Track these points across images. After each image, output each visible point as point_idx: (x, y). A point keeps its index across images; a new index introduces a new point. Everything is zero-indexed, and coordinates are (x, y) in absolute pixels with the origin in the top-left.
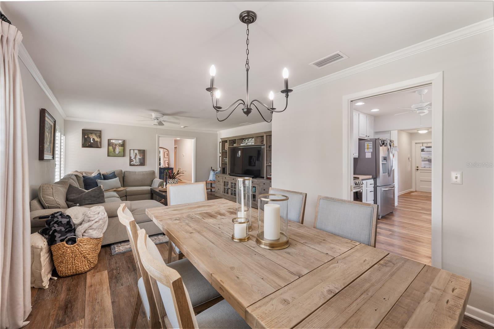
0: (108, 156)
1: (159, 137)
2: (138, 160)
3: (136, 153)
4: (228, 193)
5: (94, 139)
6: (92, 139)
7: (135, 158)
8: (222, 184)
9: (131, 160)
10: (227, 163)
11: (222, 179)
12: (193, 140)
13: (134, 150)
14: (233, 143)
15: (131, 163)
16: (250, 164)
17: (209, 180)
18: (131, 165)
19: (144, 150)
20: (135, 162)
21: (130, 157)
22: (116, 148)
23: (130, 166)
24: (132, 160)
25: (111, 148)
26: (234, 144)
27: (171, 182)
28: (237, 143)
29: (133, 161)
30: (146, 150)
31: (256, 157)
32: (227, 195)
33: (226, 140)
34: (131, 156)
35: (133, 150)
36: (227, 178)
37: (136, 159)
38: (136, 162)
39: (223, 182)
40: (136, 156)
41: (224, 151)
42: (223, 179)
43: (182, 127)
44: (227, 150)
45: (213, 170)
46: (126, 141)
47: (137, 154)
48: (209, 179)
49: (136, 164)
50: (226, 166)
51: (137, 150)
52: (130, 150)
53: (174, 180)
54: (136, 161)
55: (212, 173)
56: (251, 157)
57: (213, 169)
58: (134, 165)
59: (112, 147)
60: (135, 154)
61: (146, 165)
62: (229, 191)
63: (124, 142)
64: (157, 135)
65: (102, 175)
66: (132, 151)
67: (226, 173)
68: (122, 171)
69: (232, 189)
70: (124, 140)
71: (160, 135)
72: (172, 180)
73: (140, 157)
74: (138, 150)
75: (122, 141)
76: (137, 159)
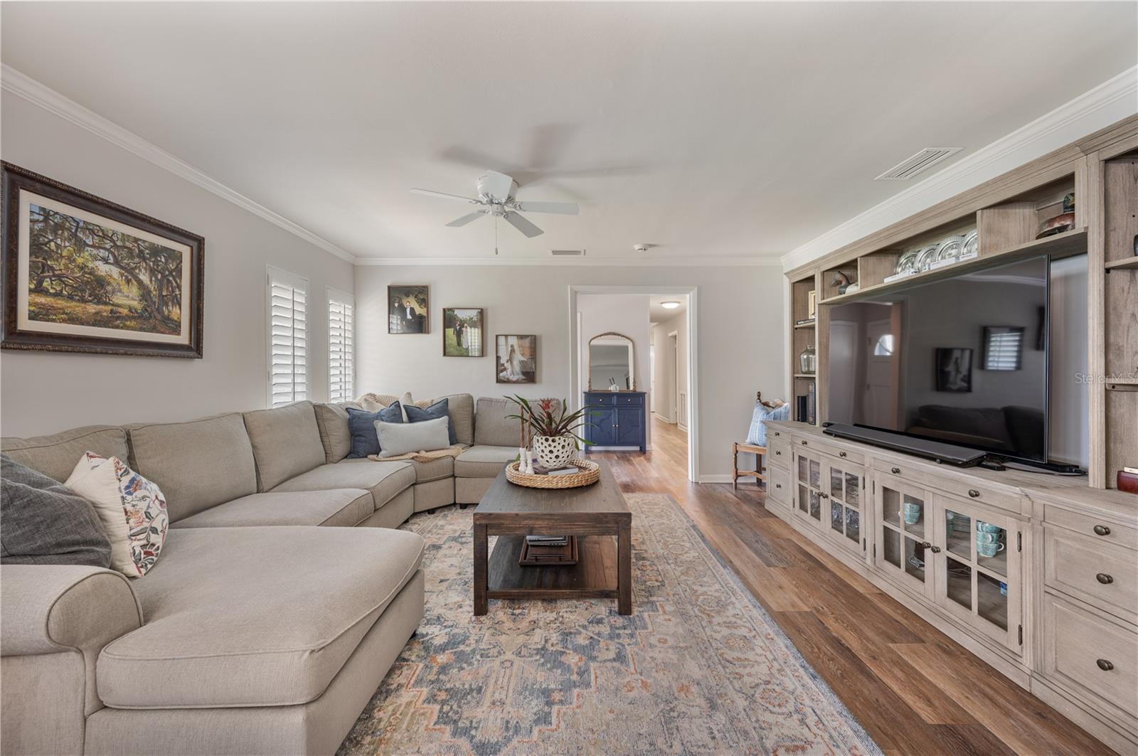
0: (445, 354)
1: (576, 292)
2: (517, 368)
3: (512, 346)
4: (816, 515)
5: (412, 310)
6: (408, 310)
7: (510, 360)
8: (790, 467)
9: (500, 368)
10: (817, 376)
11: (789, 447)
12: (688, 296)
13: (506, 336)
14: (844, 283)
15: (501, 374)
16: (941, 382)
17: (748, 441)
18: (499, 381)
19: (535, 336)
20: (509, 371)
21: (498, 358)
22: (462, 331)
23: (498, 384)
24: (503, 365)
25: (450, 331)
26: (846, 287)
27: (542, 447)
28: (865, 277)
29: (505, 369)
30: (540, 337)
31: (972, 351)
32: (814, 521)
33: (810, 274)
34: (500, 354)
35: (503, 337)
36: (810, 444)
37: (511, 363)
38: (513, 373)
39: (796, 458)
40: (514, 354)
41: (801, 324)
42: (793, 444)
43: (637, 247)
44: (814, 320)
45: (766, 404)
46: (487, 309)
47: (516, 348)
48: (746, 438)
49: (514, 379)
50: (811, 388)
51: (515, 337)
52: (497, 336)
53: (550, 442)
54: (514, 370)
55: (759, 415)
56: (943, 356)
57: (763, 401)
58: (508, 381)
59: (453, 329)
60: (510, 349)
61: (541, 382)
62: (825, 506)
63: (482, 312)
64: (569, 287)
65: (404, 406)
66: (502, 340)
67: (811, 419)
68: (470, 398)
69: (836, 500)
70: (482, 309)
71: (576, 288)
72: (547, 440)
73: (523, 359)
74: (517, 336)
75: (477, 311)
76: (516, 363)
